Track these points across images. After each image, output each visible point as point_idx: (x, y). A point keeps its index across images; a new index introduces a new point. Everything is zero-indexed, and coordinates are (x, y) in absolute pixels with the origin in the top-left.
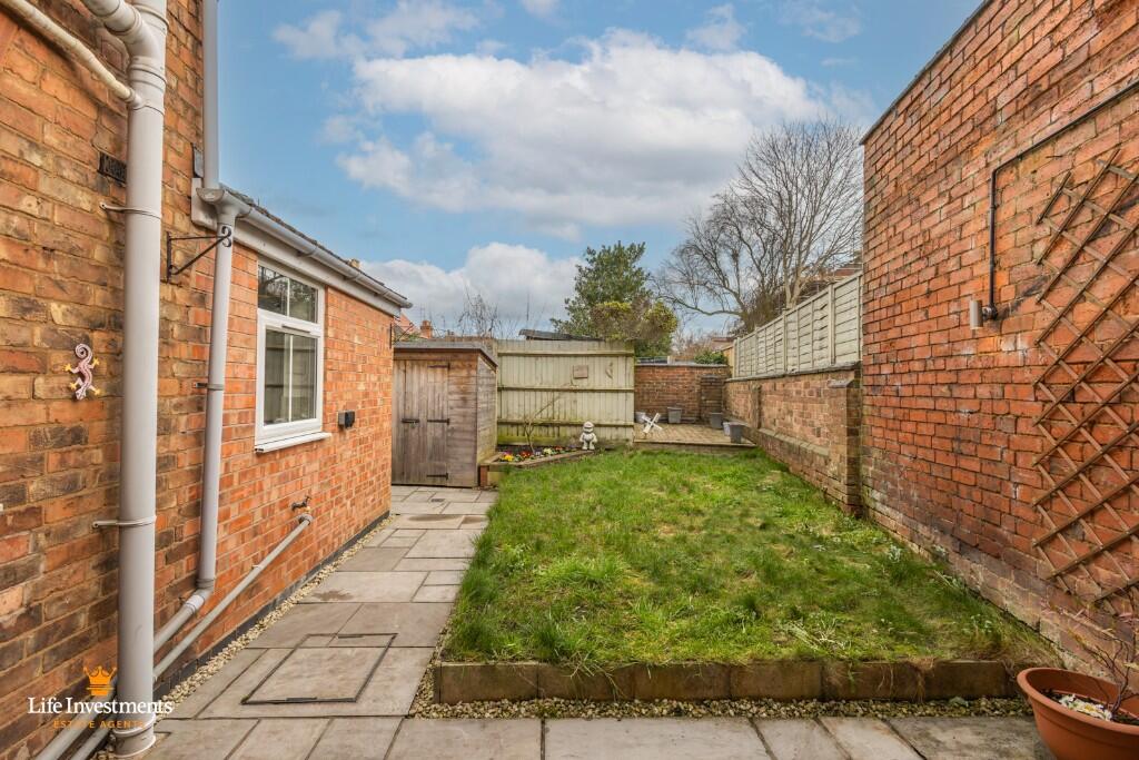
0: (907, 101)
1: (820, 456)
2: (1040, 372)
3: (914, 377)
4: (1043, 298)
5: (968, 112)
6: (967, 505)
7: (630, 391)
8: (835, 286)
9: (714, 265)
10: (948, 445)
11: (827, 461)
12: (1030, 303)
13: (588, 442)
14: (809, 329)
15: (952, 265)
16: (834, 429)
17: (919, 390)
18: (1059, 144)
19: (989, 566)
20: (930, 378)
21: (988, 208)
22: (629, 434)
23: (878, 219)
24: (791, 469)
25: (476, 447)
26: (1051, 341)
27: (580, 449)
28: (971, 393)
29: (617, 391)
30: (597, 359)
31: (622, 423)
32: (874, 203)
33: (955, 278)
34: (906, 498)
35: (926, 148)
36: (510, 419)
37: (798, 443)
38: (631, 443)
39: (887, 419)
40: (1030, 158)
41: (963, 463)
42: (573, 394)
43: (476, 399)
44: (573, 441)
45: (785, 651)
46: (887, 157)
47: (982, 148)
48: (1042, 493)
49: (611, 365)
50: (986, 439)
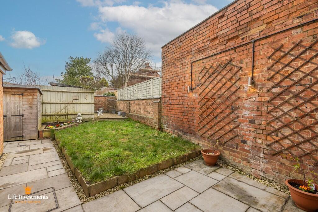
0: (173, 42)
1: (151, 118)
2: (199, 100)
3: (174, 101)
4: (200, 87)
5: (187, 49)
6: (186, 125)
7: (93, 104)
8: (153, 79)
9: (106, 67)
10: (182, 114)
11: (152, 119)
12: (198, 88)
13: (79, 120)
14: (145, 88)
15: (183, 78)
16: (155, 112)
17: (175, 103)
18: (203, 60)
19: (190, 136)
20: (178, 101)
21: (191, 69)
22: (93, 116)
23: (166, 66)
24: (141, 122)
25: (37, 124)
26: (201, 95)
27: (77, 122)
28: (187, 104)
29: (89, 104)
30: (81, 94)
31: (91, 113)
32: (164, 62)
33: (184, 81)
34: (172, 125)
35: (177, 54)
36: (46, 114)
37: (143, 116)
38: (94, 119)
39: (168, 109)
40: (198, 62)
41: (185, 117)
42: (73, 105)
43: (37, 107)
44: (73, 120)
45: (166, 158)
46: (168, 53)
47: (189, 57)
48: (200, 121)
49: (87, 95)
50: (189, 112)
